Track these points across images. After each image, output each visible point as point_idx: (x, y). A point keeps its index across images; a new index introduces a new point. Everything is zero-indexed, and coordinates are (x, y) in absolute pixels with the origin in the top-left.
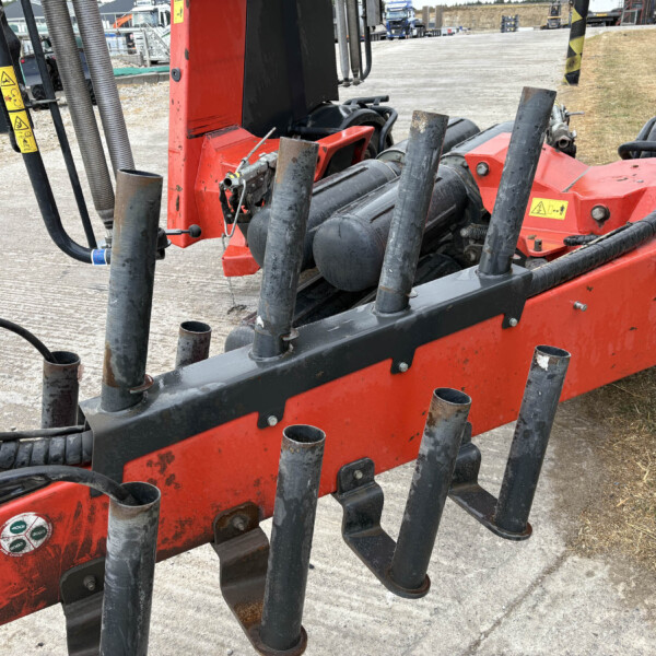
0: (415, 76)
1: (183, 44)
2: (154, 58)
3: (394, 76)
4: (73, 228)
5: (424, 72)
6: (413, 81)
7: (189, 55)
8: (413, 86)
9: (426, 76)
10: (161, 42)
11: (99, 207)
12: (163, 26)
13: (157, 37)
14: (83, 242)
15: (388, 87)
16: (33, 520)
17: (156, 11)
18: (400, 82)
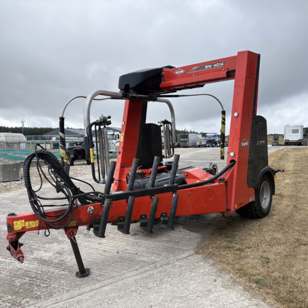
0: (206, 160)
1: (122, 146)
2: (110, 151)
3: (199, 160)
4: (97, 178)
5: (210, 159)
6: (205, 161)
7: (123, 148)
8: (205, 163)
9: (211, 160)
10: (115, 145)
11: (102, 174)
12: (116, 139)
13: (113, 143)
14: (98, 180)
15: (195, 163)
16: (92, 208)
17: (114, 134)
18: (200, 161)
